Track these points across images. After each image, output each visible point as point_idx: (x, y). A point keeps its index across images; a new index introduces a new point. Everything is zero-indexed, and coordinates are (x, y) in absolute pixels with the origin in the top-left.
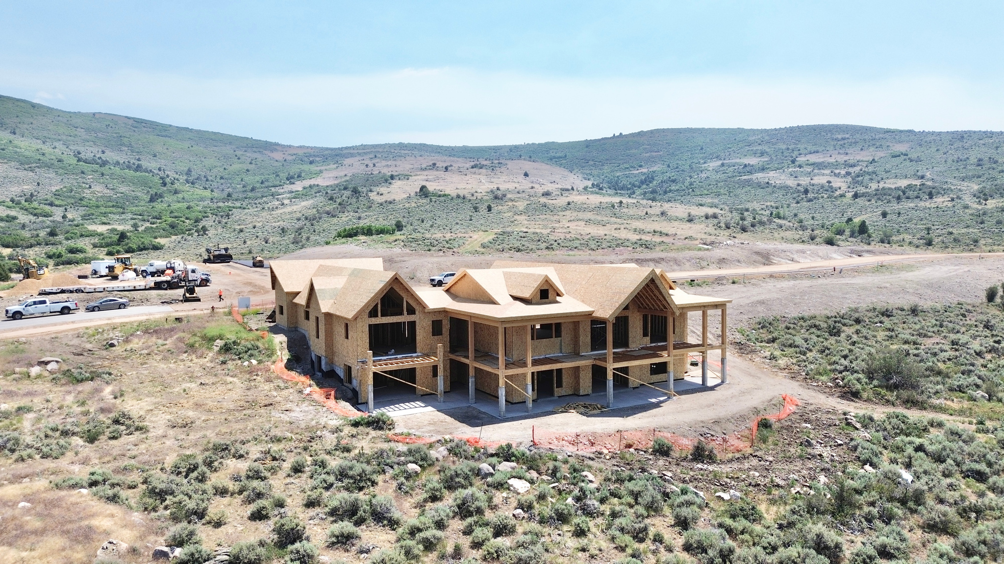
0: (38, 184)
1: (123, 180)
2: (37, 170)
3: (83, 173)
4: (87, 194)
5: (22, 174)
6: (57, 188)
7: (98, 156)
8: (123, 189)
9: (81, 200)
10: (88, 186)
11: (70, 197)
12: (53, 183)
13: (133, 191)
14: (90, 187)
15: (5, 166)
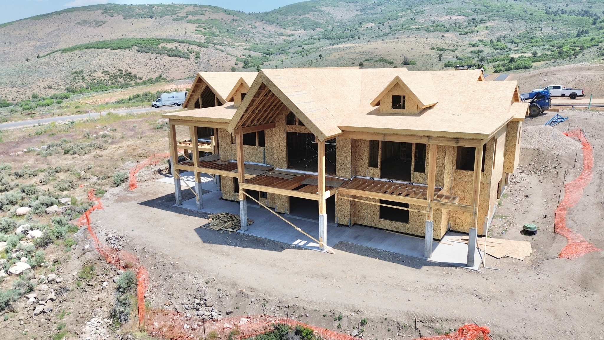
0: (511, 30)
1: (565, 23)
2: (516, 21)
3: (541, 21)
4: (538, 34)
5: (505, 25)
6: (521, 32)
7: (561, 8)
8: (563, 29)
9: (532, 38)
10: (540, 29)
11: (526, 37)
12: (521, 28)
13: (569, 30)
14: (541, 30)
15: (500, 21)
